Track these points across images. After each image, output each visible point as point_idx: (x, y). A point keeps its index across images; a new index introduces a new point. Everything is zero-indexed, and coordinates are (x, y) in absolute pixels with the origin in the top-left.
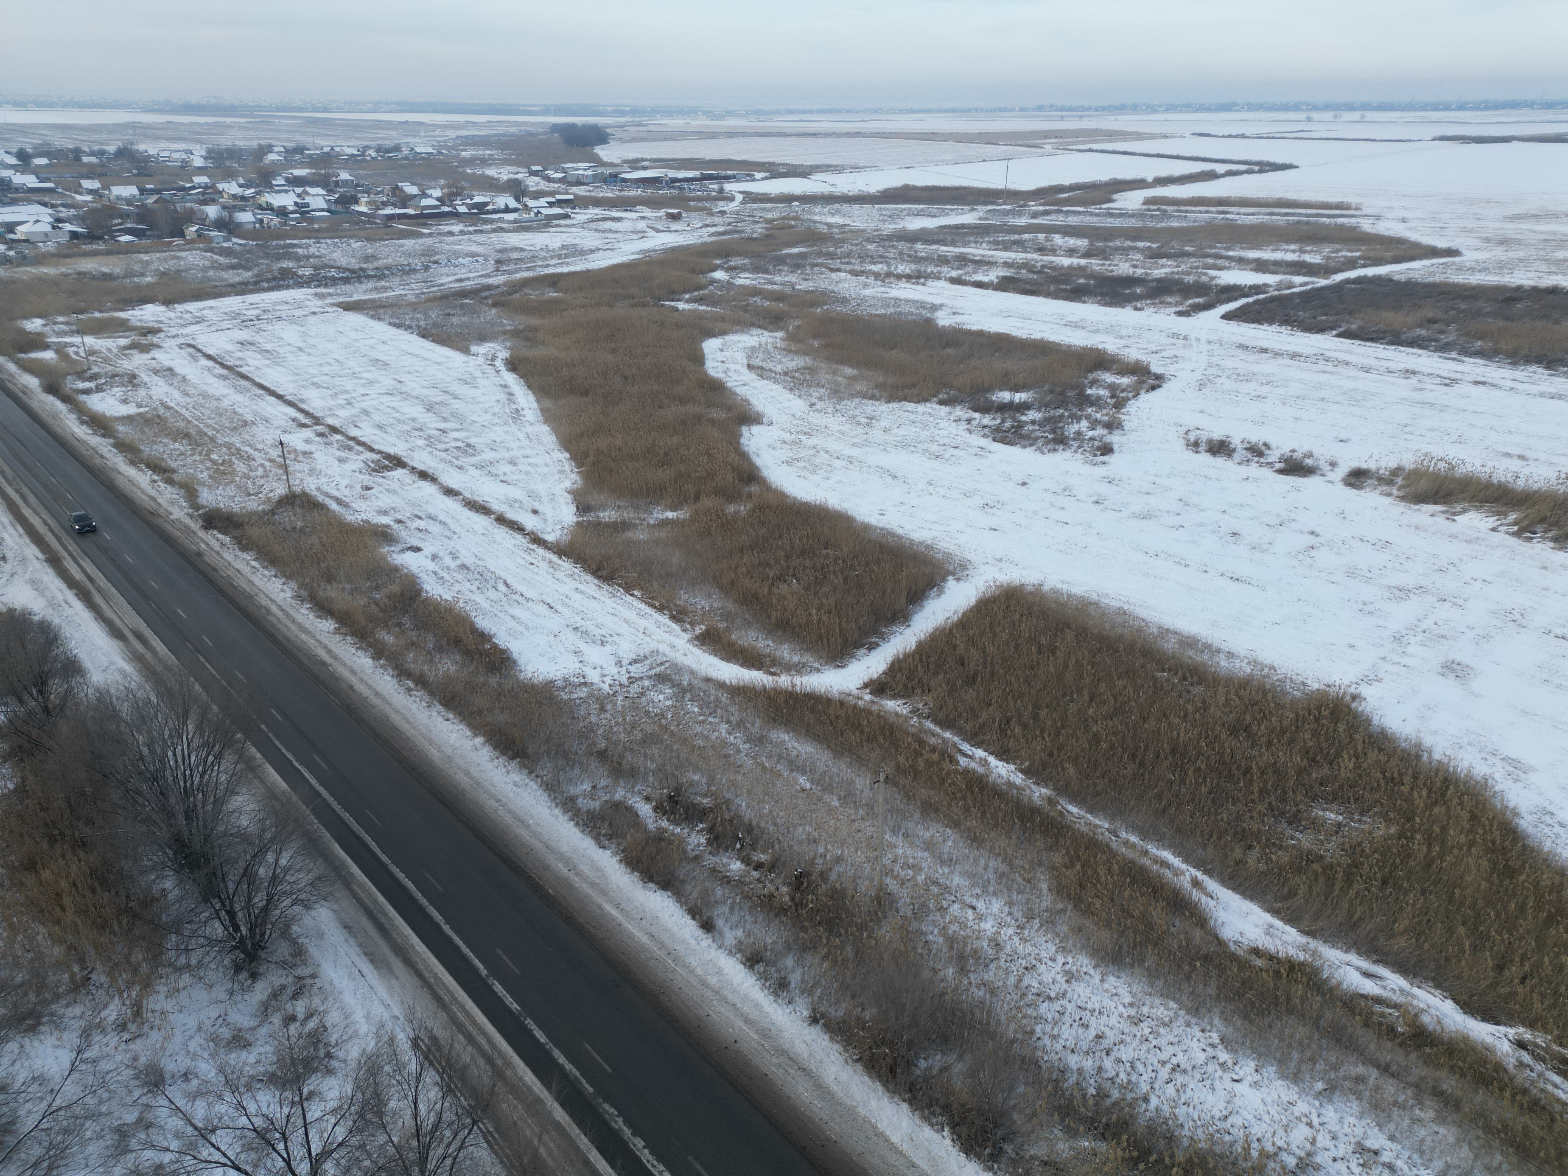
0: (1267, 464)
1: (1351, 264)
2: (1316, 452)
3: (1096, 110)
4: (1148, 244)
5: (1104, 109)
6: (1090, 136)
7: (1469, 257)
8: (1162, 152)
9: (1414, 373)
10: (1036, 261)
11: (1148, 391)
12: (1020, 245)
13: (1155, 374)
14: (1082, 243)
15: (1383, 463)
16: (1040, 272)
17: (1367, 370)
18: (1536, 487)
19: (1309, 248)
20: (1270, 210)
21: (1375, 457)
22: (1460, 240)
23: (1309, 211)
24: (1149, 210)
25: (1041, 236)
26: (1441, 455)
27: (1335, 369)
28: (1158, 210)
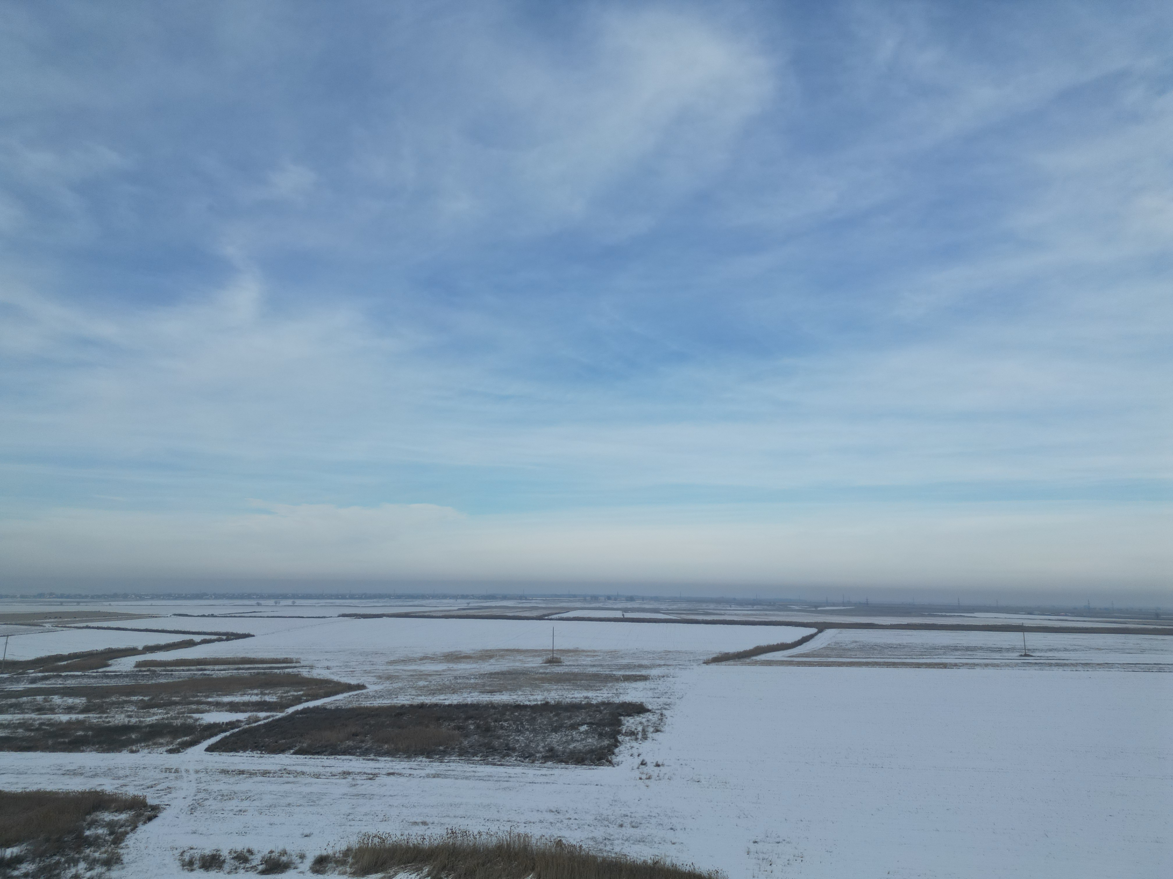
0: (252, 867)
1: (298, 700)
2: (288, 849)
3: (92, 597)
4: (141, 698)
5: (99, 597)
6: (87, 616)
7: (371, 688)
8: (149, 628)
9: (349, 773)
10: (34, 720)
11: (145, 823)
12: (19, 708)
13: (151, 806)
14: (79, 701)
15: (337, 848)
16: (37, 730)
17: (317, 776)
18: (436, 843)
19: (267, 692)
20: (237, 666)
21: (331, 845)
22: (364, 678)
23: (265, 666)
24: (140, 671)
25: (40, 698)
26: (375, 832)
27: (295, 780)
28: (148, 671)
